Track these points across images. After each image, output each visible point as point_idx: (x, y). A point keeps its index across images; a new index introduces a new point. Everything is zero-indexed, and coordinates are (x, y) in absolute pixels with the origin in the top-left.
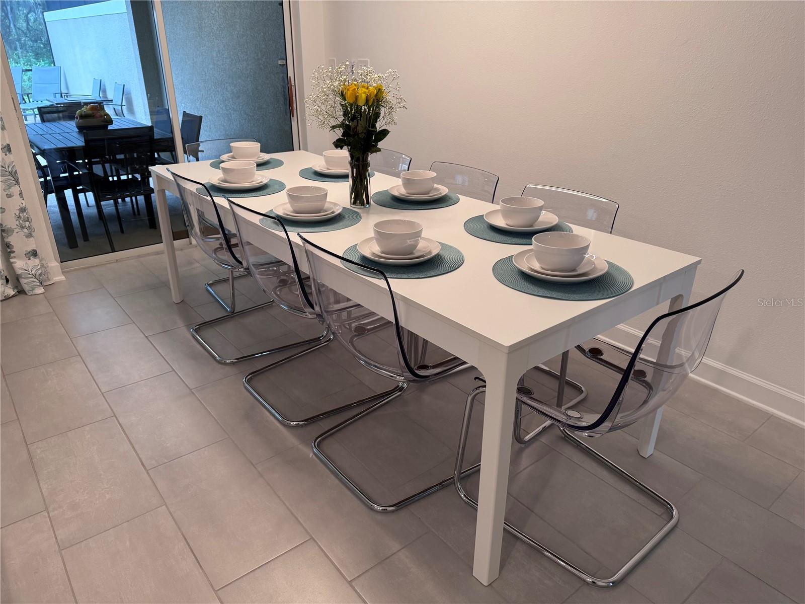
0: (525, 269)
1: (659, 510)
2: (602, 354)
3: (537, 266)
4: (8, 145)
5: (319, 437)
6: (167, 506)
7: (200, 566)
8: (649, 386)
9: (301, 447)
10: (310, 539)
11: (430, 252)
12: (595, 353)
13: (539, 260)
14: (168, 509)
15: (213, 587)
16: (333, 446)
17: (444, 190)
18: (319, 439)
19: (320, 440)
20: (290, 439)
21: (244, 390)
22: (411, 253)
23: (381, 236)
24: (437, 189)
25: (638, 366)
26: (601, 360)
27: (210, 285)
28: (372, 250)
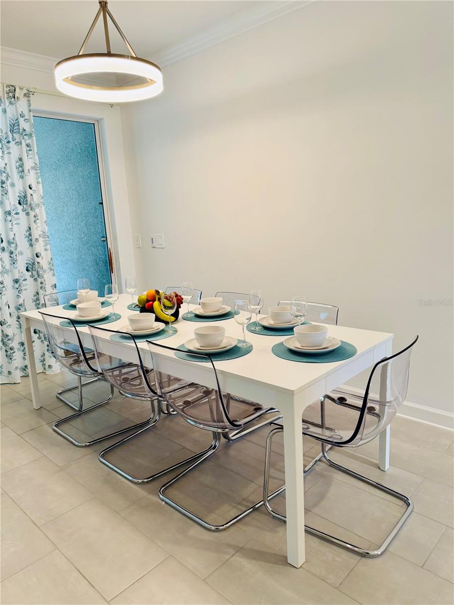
0: (292, 348)
1: (401, 503)
2: (346, 400)
3: (299, 345)
4: (55, 284)
5: (163, 486)
6: (59, 550)
7: (93, 586)
8: (378, 416)
9: (150, 496)
10: (169, 556)
11: (231, 345)
12: (342, 401)
13: (300, 342)
14: (60, 551)
15: (105, 600)
16: (173, 492)
17: (228, 309)
18: (163, 488)
19: (165, 489)
20: (140, 492)
21: (100, 463)
22: (219, 346)
23: (200, 336)
24: (224, 308)
25: (369, 405)
26: (346, 404)
27: (60, 394)
28: (195, 346)
